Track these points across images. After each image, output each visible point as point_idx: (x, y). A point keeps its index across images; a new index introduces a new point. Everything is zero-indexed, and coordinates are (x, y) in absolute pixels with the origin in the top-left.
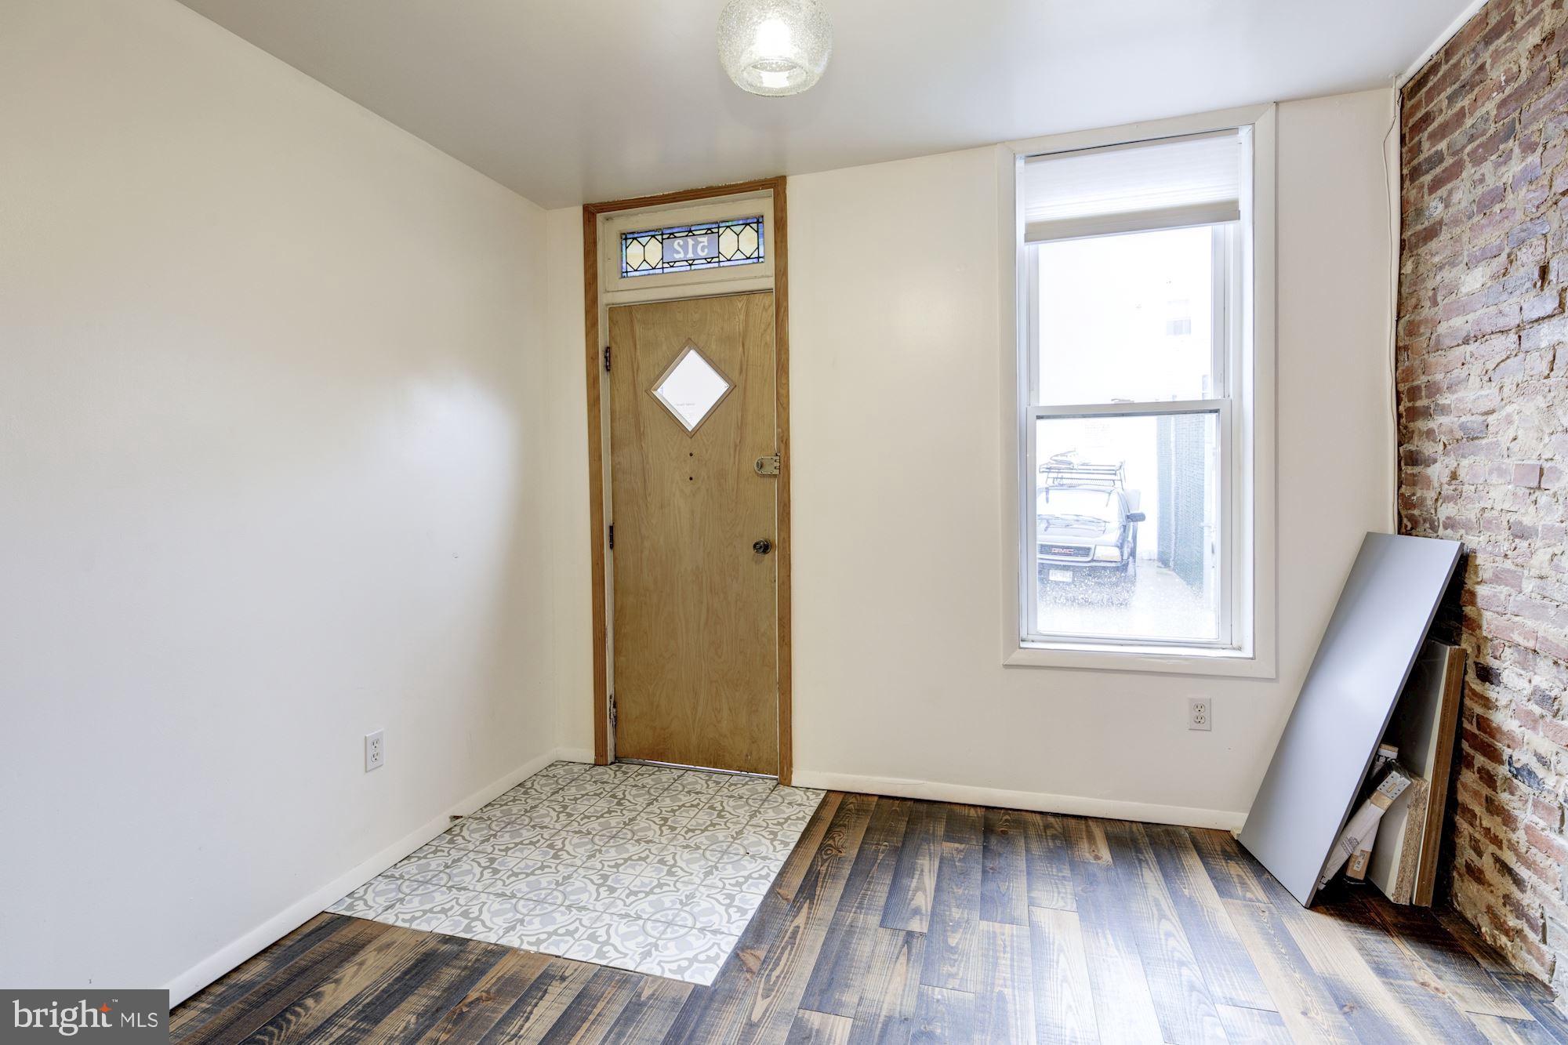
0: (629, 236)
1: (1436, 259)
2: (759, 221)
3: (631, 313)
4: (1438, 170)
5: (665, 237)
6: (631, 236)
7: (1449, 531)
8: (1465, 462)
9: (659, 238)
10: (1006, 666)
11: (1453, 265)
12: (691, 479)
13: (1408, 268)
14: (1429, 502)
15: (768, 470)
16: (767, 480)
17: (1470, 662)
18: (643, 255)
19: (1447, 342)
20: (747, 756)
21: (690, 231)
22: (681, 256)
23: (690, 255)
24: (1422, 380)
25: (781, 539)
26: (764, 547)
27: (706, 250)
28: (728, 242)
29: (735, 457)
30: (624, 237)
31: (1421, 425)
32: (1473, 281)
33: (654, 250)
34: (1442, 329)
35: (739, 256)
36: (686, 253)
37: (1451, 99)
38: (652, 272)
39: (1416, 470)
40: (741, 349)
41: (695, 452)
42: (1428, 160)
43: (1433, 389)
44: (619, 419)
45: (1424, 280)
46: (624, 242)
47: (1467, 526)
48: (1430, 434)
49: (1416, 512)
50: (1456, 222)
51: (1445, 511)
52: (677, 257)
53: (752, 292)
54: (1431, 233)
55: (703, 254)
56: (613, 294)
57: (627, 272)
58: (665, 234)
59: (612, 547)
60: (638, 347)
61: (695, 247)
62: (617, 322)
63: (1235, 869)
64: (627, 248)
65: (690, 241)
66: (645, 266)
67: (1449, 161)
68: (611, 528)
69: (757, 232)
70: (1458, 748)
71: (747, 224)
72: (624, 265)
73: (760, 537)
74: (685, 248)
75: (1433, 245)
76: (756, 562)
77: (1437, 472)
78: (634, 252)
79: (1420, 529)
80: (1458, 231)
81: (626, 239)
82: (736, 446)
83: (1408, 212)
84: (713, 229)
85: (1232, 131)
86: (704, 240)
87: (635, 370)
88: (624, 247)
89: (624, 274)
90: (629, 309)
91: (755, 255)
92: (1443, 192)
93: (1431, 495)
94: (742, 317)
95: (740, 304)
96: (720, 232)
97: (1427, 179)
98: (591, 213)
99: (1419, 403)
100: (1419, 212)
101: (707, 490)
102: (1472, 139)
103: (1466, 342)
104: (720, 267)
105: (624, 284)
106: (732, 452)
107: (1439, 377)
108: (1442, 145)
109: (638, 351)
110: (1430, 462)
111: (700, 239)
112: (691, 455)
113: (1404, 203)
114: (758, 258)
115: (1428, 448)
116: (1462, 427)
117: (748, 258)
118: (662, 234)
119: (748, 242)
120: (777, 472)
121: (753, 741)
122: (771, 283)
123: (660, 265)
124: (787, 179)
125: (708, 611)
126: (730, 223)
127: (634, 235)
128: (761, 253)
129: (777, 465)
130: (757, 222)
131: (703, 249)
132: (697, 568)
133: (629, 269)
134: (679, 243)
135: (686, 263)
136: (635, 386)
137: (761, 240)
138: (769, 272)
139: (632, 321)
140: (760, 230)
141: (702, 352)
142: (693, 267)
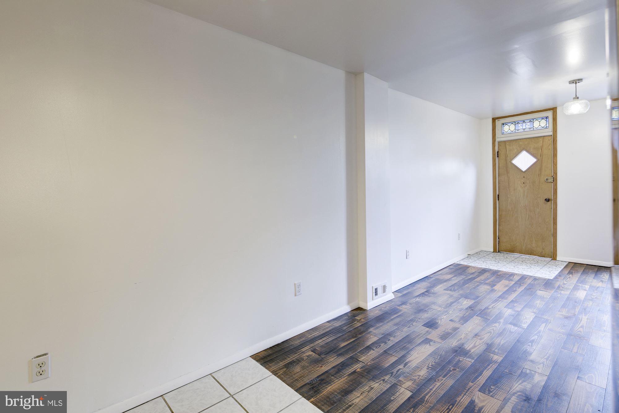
3: (505, 143)
5: (516, 123)
6: (505, 124)
9: (514, 124)
12: (524, 183)
15: (549, 181)
16: (549, 183)
18: (509, 128)
20: (541, 253)
21: (524, 122)
22: (521, 128)
23: (524, 127)
25: (554, 198)
26: (548, 200)
27: (529, 126)
28: (536, 124)
29: (538, 178)
33: (512, 127)
35: (539, 127)
36: (523, 127)
38: (512, 132)
40: (541, 150)
41: (525, 177)
44: (501, 169)
52: (520, 128)
53: (544, 136)
55: (528, 127)
56: (500, 138)
59: (498, 200)
60: (507, 151)
61: (525, 126)
62: (501, 145)
65: (524, 124)
66: (510, 131)
68: (498, 195)
69: (546, 121)
71: (543, 119)
73: (547, 197)
74: (522, 126)
76: (545, 204)
78: (506, 128)
81: (504, 125)
82: (539, 175)
84: (532, 120)
86: (529, 124)
87: (506, 157)
88: (503, 127)
90: (505, 142)
91: (545, 126)
94: (541, 142)
95: (541, 139)
96: (534, 121)
98: (494, 120)
101: (529, 186)
104: (533, 130)
105: (502, 136)
106: (537, 177)
109: (507, 152)
111: (527, 123)
112: (524, 177)
117: (543, 127)
119: (543, 123)
120: (553, 181)
121: (543, 249)
122: (551, 133)
123: (514, 130)
124: (557, 108)
125: (529, 216)
126: (537, 119)
127: (506, 124)
128: (547, 126)
129: (553, 179)
130: (546, 118)
131: (528, 126)
132: (525, 205)
133: (504, 132)
134: (520, 125)
135: (522, 130)
136: (506, 160)
137: (547, 123)
138: (550, 131)
139: (505, 144)
140: (547, 120)
141: (528, 151)
142: (525, 131)
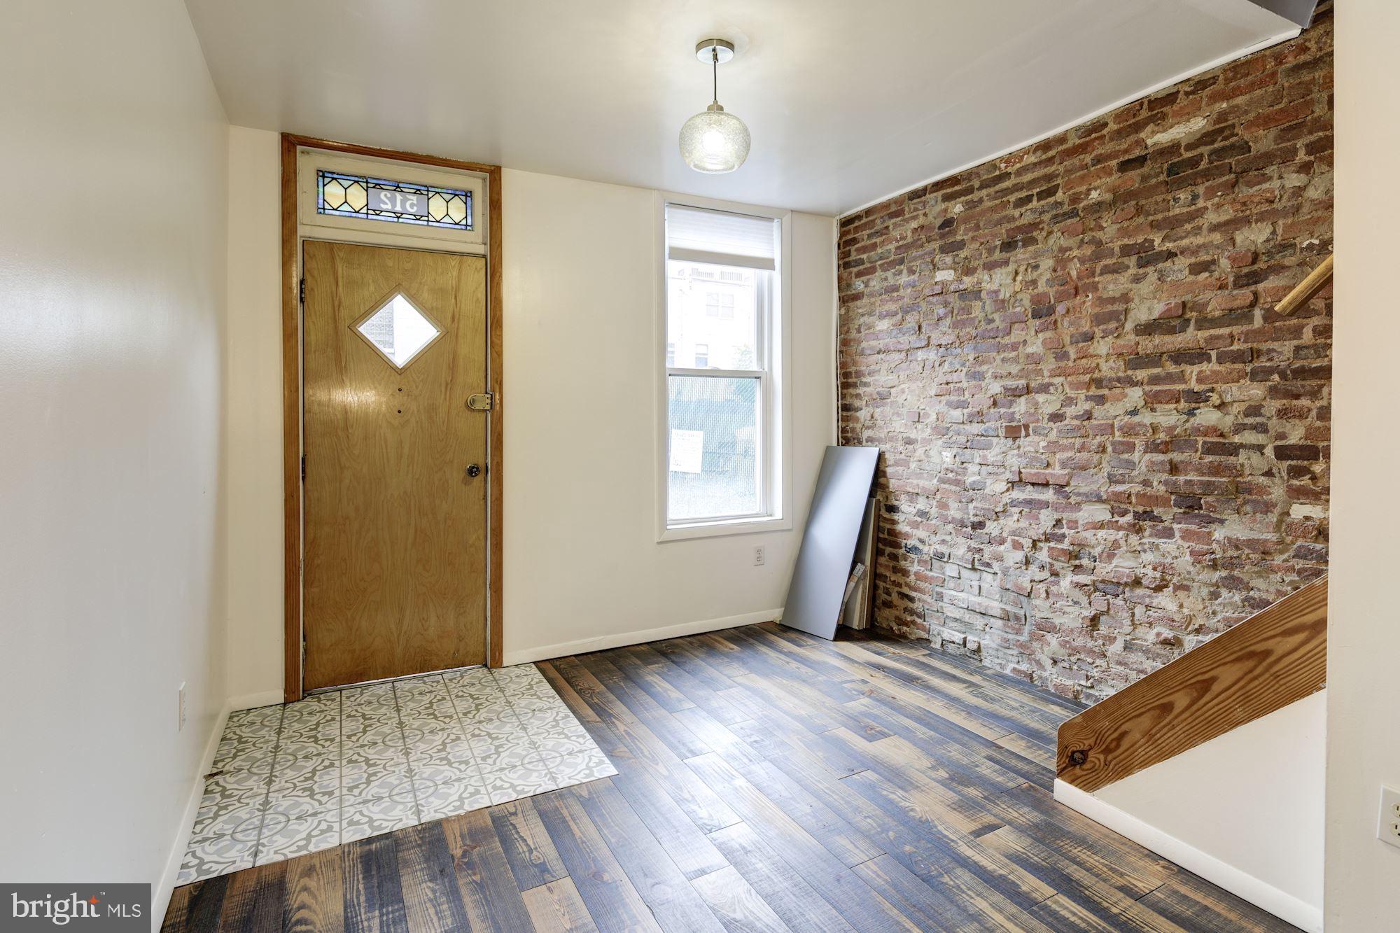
0: (326, 175)
1: (860, 311)
2: (468, 195)
3: (332, 250)
4: (861, 267)
5: (369, 185)
6: (330, 175)
7: (869, 443)
8: (878, 410)
9: (364, 185)
10: (659, 543)
11: (870, 314)
12: (399, 412)
13: (843, 311)
14: (858, 430)
15: (478, 406)
16: (477, 415)
17: (882, 504)
18: (344, 197)
19: (868, 352)
20: (454, 654)
21: (398, 187)
22: (389, 207)
23: (398, 208)
24: (853, 369)
25: (495, 462)
26: (473, 471)
27: (415, 208)
28: (437, 207)
29: (446, 394)
30: (321, 174)
31: (852, 391)
32: (883, 325)
33: (357, 197)
34: (864, 344)
35: (447, 220)
36: (394, 205)
37: (870, 236)
38: (354, 215)
39: (848, 414)
40: (453, 300)
41: (403, 387)
42: (855, 261)
43: (859, 374)
44: (315, 352)
45: (853, 319)
46: (321, 179)
47: (880, 440)
48: (858, 396)
49: (849, 435)
50: (872, 295)
51: (866, 434)
52: (384, 207)
53: (462, 254)
54: (857, 297)
55: (410, 211)
56: (309, 227)
57: (324, 209)
58: (370, 184)
59: (304, 478)
60: (340, 284)
61: (403, 202)
62: (314, 255)
63: (793, 635)
64: (324, 186)
65: (399, 196)
66: (346, 208)
67: (867, 265)
68: (303, 460)
69: (466, 203)
70: (877, 548)
71: (456, 195)
72: (321, 201)
73: (472, 461)
74: (392, 200)
75: (858, 303)
76: (465, 484)
77: (863, 415)
78: (334, 192)
79: (852, 443)
80: (873, 300)
81: (324, 177)
82: (447, 384)
83: (843, 284)
84: (424, 191)
85: (770, 219)
86: (414, 198)
87: (336, 307)
88: (321, 184)
89: (322, 210)
90: (331, 247)
91: (464, 222)
92: (865, 278)
93: (858, 426)
94: (455, 274)
95: (454, 261)
96: (430, 196)
97: (855, 270)
98: (290, 144)
99: (850, 380)
100: (849, 285)
101: (417, 422)
102: (881, 259)
103: (878, 353)
104: (428, 225)
105: (320, 219)
106: (443, 390)
107: (863, 368)
108: (864, 256)
109: (341, 289)
110: (858, 409)
111: (408, 196)
112: (400, 390)
113: (840, 279)
114: (466, 225)
115: (857, 403)
116: (878, 393)
117: (456, 224)
118: (367, 182)
119: (457, 211)
120: (488, 407)
121: (461, 639)
122: (481, 249)
123: (364, 210)
124: (504, 170)
125: (416, 531)
126: (439, 190)
127: (335, 177)
128: (469, 222)
129: (489, 401)
130: (466, 196)
131: (412, 206)
132: (405, 492)
133: (327, 206)
134: (386, 195)
135: (393, 215)
136: (336, 321)
137: (469, 211)
138: (480, 240)
139: (333, 258)
140: (469, 203)
141: (414, 299)
142: (401, 220)
